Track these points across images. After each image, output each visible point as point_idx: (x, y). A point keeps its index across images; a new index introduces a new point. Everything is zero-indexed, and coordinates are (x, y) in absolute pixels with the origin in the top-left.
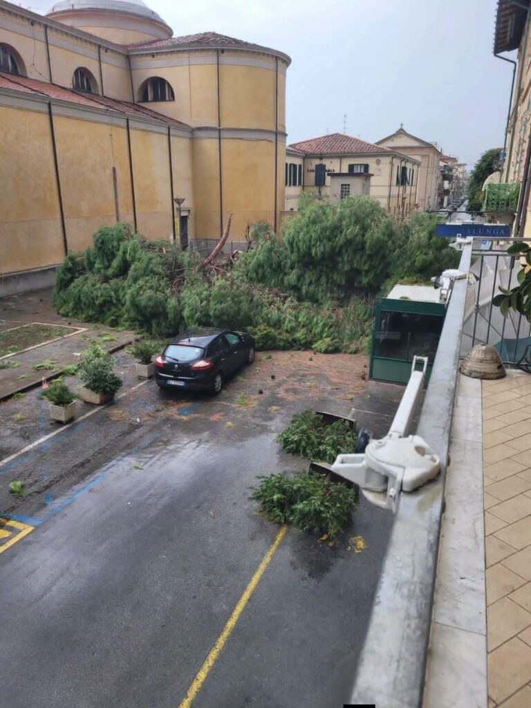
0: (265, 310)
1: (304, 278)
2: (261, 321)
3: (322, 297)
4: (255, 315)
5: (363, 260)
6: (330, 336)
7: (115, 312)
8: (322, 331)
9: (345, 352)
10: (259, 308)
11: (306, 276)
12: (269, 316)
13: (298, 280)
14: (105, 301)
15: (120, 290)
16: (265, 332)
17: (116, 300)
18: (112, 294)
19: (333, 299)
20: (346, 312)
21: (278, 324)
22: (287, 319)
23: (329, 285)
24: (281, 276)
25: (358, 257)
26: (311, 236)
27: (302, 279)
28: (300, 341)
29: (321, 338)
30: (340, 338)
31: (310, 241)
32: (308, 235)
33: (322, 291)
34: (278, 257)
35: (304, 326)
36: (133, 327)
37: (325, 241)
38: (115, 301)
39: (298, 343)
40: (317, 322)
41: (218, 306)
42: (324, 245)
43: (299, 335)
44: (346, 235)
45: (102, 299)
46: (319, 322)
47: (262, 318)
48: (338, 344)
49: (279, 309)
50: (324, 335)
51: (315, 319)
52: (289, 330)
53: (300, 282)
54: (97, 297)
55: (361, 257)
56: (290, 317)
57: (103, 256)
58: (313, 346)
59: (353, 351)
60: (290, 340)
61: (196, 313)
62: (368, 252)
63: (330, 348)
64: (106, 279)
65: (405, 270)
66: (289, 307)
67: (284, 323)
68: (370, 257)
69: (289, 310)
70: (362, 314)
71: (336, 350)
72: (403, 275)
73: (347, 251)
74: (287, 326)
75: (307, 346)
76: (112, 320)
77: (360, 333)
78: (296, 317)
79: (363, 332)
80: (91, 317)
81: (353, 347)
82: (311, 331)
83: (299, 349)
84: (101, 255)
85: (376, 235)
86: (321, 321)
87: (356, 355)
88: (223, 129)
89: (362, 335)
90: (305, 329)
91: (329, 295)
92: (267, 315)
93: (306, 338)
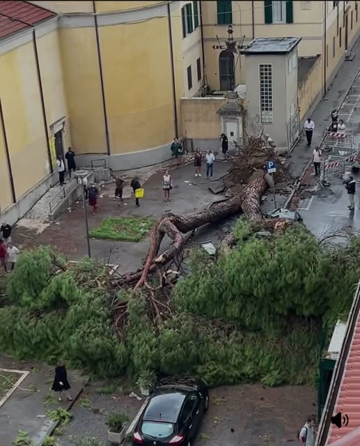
0: (212, 347)
1: (246, 311)
2: (209, 358)
3: (265, 327)
4: (202, 352)
5: (303, 298)
6: (277, 369)
7: (53, 350)
8: (269, 364)
9: (293, 384)
10: (206, 344)
11: (249, 308)
12: (216, 353)
13: (241, 312)
14: (41, 341)
15: (57, 327)
16: (215, 372)
17: (53, 337)
18: (49, 331)
19: (275, 328)
20: (290, 340)
21: (225, 360)
22: (234, 356)
23: (271, 315)
24: (223, 307)
25: (298, 296)
26: (252, 278)
27: (244, 311)
28: (249, 375)
29: (269, 371)
30: (287, 370)
31: (251, 282)
32: (249, 277)
33: (265, 321)
34: (219, 289)
35: (250, 360)
36: (75, 366)
37: (265, 282)
38: (52, 339)
39: (247, 376)
40: (263, 355)
41: (169, 354)
42: (265, 286)
43: (248, 369)
44: (285, 279)
45: (39, 337)
46: (265, 355)
47: (209, 355)
48: (285, 377)
49: (225, 345)
50: (271, 368)
51: (261, 352)
52: (237, 365)
53: (243, 314)
54: (33, 336)
55: (301, 296)
56: (237, 353)
57: (29, 287)
58: (262, 380)
59: (301, 382)
60: (239, 374)
61: (147, 360)
62: (308, 292)
63: (279, 382)
64: (37, 313)
65: (344, 304)
66: (235, 341)
67: (231, 358)
68: (310, 295)
69: (235, 345)
70: (306, 343)
71: (284, 383)
72: (342, 309)
73: (287, 291)
74: (234, 361)
75: (255, 379)
76: (53, 359)
77: (305, 362)
78: (243, 351)
79: (309, 361)
80: (25, 353)
81: (300, 379)
82: (258, 364)
83: (248, 383)
84: (27, 286)
85: (314, 280)
86: (267, 354)
87: (304, 387)
88: (100, 15)
89: (307, 364)
90: (252, 362)
91: (271, 324)
92: (214, 352)
93: (254, 372)
